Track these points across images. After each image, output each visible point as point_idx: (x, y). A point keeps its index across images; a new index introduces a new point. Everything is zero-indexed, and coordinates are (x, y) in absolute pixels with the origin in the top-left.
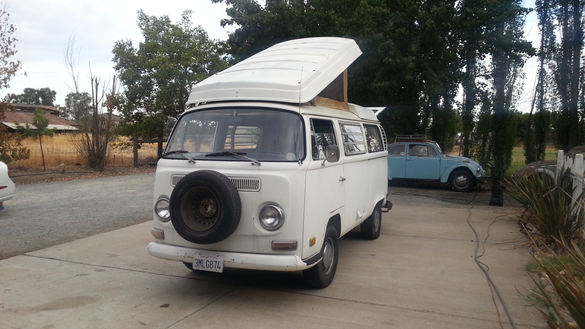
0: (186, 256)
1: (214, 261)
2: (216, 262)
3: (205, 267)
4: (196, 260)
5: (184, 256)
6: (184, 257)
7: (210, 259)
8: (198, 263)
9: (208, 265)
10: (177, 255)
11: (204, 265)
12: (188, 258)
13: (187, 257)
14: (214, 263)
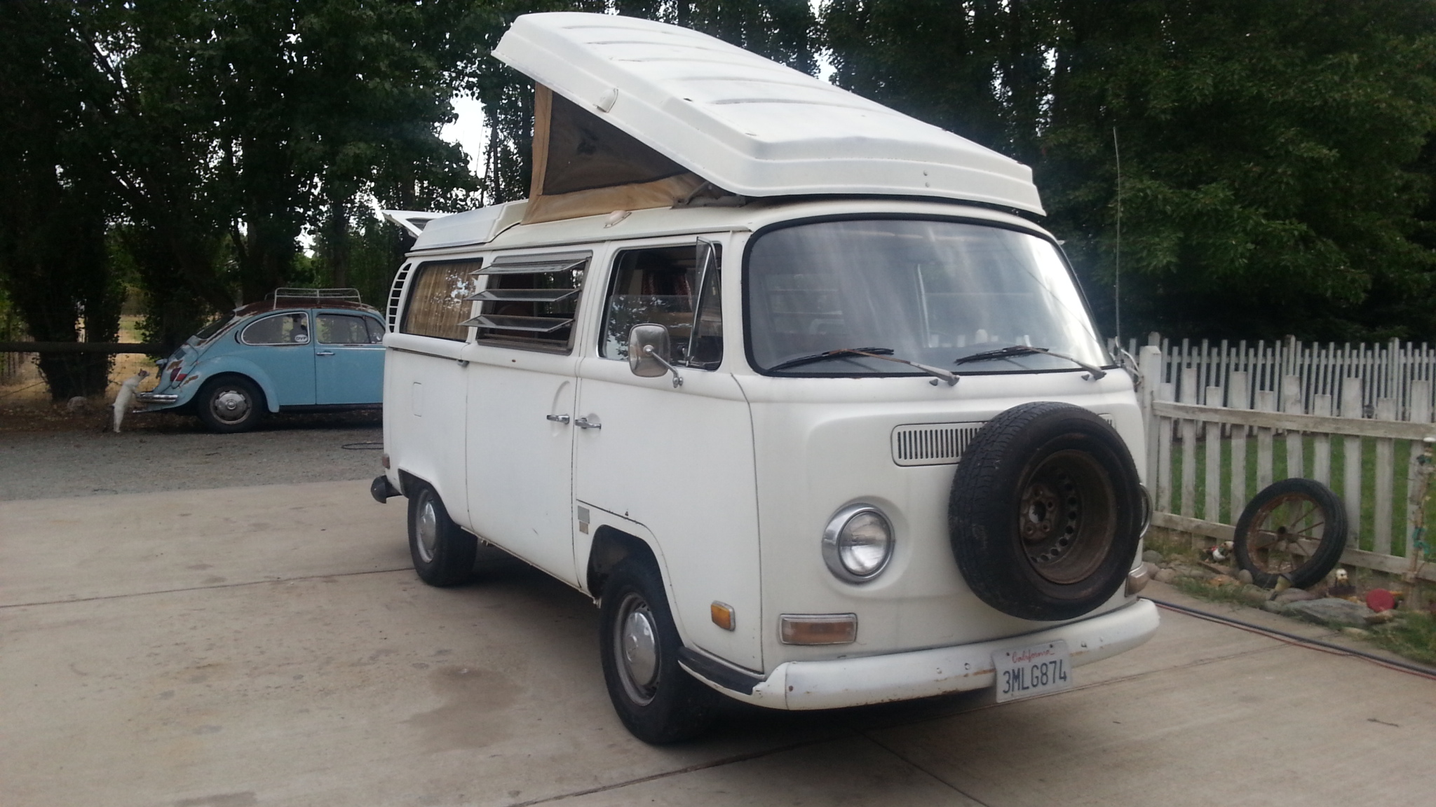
0: (971, 672)
1: (1051, 663)
2: (1055, 662)
3: (1028, 688)
4: (1007, 674)
5: (965, 672)
6: (966, 676)
7: (1038, 661)
8: (1011, 682)
9: (1037, 677)
10: (940, 677)
11: (1027, 683)
12: (979, 676)
13: (976, 674)
14: (1051, 667)
